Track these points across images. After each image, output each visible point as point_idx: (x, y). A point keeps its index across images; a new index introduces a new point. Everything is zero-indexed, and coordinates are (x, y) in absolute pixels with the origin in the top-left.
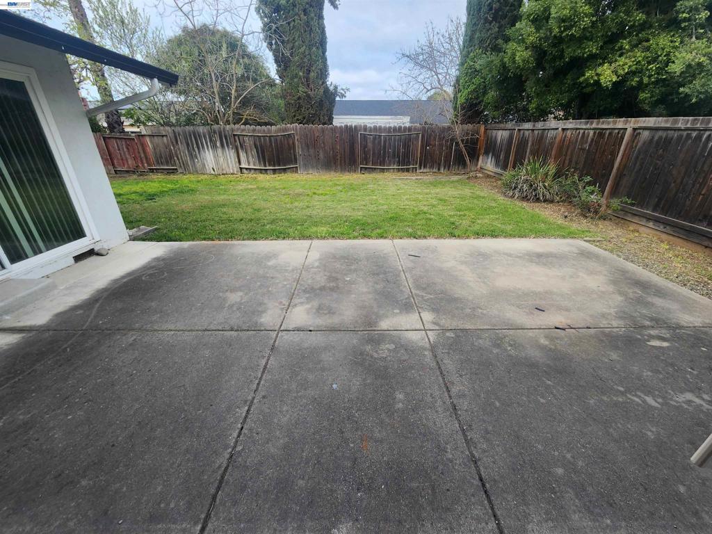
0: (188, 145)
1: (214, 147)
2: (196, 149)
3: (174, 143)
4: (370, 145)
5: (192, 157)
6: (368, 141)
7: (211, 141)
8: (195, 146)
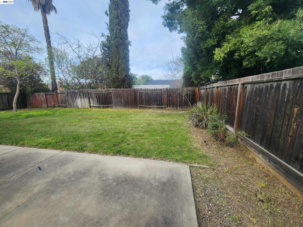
0: (72, 97)
1: (81, 97)
2: (74, 98)
3: (67, 96)
4: (144, 97)
5: (73, 101)
6: (143, 95)
7: (80, 95)
8: (74, 97)
